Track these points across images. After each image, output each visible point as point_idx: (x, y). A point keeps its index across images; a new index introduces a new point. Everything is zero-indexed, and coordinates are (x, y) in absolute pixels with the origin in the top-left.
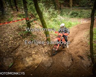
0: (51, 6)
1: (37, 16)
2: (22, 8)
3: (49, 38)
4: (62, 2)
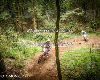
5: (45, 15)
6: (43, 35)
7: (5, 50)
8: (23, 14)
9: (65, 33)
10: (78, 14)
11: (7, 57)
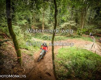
3: (21, 58)
4: (37, 28)
5: (50, 23)
6: (48, 36)
7: (23, 44)
8: (36, 22)
9: (62, 36)
10: (72, 25)
11: (23, 48)
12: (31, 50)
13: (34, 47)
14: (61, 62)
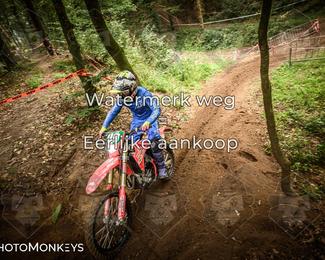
0: (146, 24)
1: (111, 61)
2: (62, 44)
4: (174, 9)
6: (221, 33)
9: (284, 16)
12: (176, 91)
13: (183, 79)
14: (290, 115)
